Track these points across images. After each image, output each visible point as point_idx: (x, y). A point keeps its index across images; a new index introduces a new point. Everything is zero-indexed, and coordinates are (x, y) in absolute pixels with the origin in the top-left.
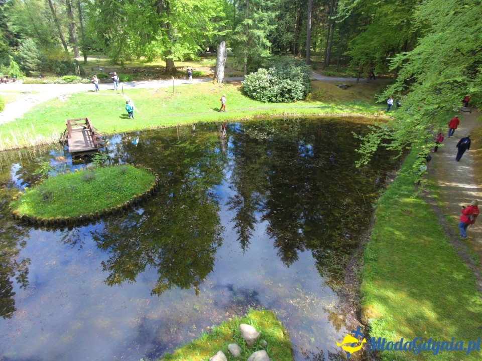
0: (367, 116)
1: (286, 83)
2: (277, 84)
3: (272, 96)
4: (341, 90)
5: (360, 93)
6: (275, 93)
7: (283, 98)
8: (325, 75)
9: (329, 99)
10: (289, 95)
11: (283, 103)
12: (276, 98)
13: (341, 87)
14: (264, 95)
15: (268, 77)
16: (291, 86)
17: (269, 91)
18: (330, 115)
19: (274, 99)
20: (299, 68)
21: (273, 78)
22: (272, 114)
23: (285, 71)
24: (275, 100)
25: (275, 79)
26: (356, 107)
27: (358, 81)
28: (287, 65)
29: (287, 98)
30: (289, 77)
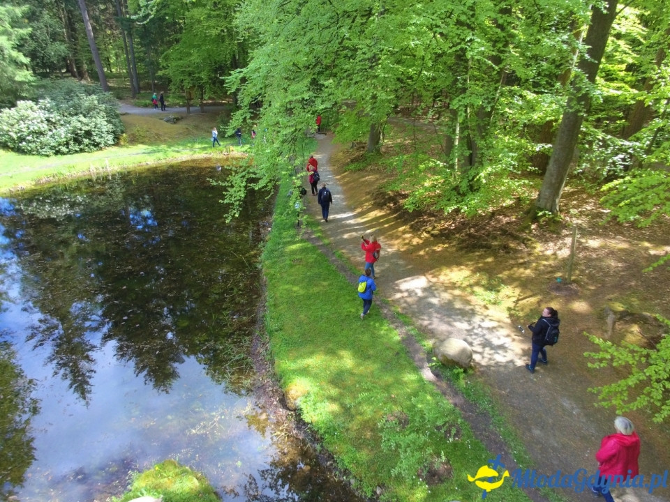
0: (215, 156)
1: (78, 122)
2: (62, 125)
3: (59, 145)
4: (168, 125)
5: (197, 127)
6: (65, 140)
7: (79, 145)
8: (138, 106)
9: (156, 140)
10: (90, 139)
11: (82, 154)
12: (68, 148)
13: (167, 121)
14: (43, 146)
15: (43, 115)
16: (88, 125)
17: (51, 136)
18: (164, 161)
19: (64, 149)
20: (94, 97)
21: (52, 116)
22: (68, 174)
23: (71, 103)
24: (67, 150)
25: (55, 117)
26: (197, 146)
27: (189, 112)
28: (70, 93)
29: (87, 145)
30: (80, 111)
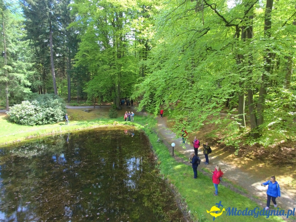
0: (110, 126)
1: (49, 110)
2: (41, 112)
3: (39, 121)
4: (86, 113)
5: (99, 114)
6: (42, 118)
7: (48, 121)
9: (82, 119)
10: (53, 118)
11: (48, 125)
12: (42, 122)
13: (86, 111)
14: (31, 121)
15: (33, 107)
16: (53, 112)
17: (35, 117)
18: (86, 128)
19: (40, 123)
20: (57, 100)
21: (38, 107)
22: (42, 134)
23: (46, 102)
24: (42, 123)
25: (38, 108)
26: (100, 122)
27: (94, 108)
28: (46, 98)
29: (51, 121)
30: (50, 106)
